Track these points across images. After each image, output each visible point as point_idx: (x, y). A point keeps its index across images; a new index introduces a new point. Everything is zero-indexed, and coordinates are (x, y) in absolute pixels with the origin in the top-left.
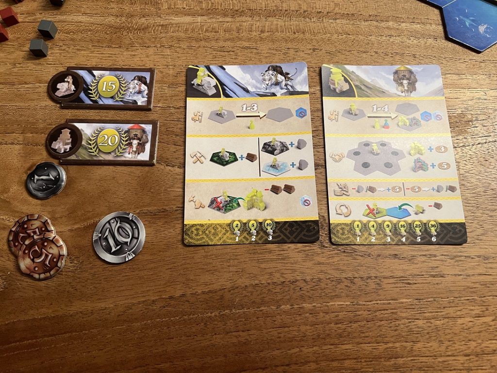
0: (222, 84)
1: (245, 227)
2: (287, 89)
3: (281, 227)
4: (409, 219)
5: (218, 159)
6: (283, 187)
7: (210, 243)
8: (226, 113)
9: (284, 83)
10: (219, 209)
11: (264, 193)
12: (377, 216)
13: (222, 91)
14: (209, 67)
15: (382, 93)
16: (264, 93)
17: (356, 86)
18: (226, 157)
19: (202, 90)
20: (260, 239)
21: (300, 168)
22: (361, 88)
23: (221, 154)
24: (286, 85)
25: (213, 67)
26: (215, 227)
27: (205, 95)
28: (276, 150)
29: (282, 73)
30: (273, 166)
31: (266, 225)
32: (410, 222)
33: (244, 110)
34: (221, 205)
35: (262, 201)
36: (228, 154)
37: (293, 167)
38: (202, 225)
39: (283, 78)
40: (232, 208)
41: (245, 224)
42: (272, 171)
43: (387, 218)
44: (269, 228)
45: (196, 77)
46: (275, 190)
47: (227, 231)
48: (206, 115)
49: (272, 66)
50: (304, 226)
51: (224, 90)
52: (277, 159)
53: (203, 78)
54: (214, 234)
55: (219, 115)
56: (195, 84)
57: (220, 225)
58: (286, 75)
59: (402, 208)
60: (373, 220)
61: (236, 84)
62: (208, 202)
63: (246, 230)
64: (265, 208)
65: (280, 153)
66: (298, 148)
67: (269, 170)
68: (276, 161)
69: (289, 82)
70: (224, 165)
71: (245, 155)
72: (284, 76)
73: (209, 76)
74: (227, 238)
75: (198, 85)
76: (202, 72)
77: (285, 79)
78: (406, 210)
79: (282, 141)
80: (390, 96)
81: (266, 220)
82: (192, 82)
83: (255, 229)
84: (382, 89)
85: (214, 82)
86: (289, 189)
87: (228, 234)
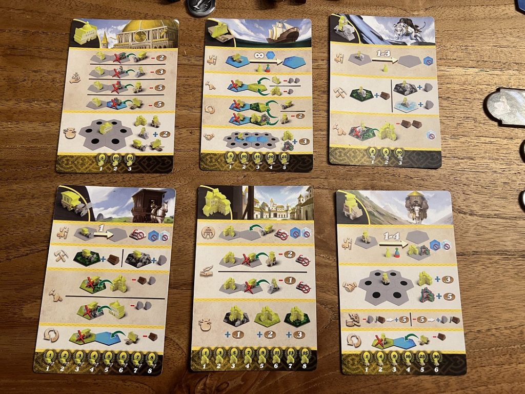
0: (360, 32)
1: (379, 153)
2: (417, 40)
3: (410, 155)
4: (414, 350)
5: (356, 95)
6: (412, 122)
7: (351, 164)
8: (363, 57)
9: (413, 34)
10: (358, 137)
11: (396, 126)
12: (385, 346)
13: (360, 37)
14: (349, 16)
15: (394, 220)
16: (396, 41)
17: (369, 212)
18: (364, 94)
19: (343, 36)
20: (392, 163)
21: (426, 108)
22: (374, 215)
23: (359, 91)
24: (416, 36)
25: (352, 17)
26: (355, 151)
27: (346, 41)
28: (406, 91)
29: (412, 26)
30: (404, 105)
31: (397, 152)
32: (415, 352)
33: (379, 55)
34: (360, 134)
35: (394, 133)
36: (365, 92)
37: (421, 106)
38: (344, 149)
39: (413, 30)
40: (369, 137)
41: (379, 150)
42: (402, 108)
43: (394, 348)
44: (399, 155)
45: (338, 24)
46: (405, 124)
47: (364, 155)
48: (347, 57)
49: (403, 19)
50: (429, 155)
51: (361, 37)
52: (407, 98)
53: (343, 25)
54: (353, 157)
55: (358, 58)
56: (337, 30)
57: (359, 150)
58: (415, 27)
59: (409, 338)
60: (380, 350)
61: (372, 32)
62: (348, 131)
63: (380, 156)
64: (397, 139)
65: (409, 94)
66: (426, 90)
67: (400, 107)
68: (406, 100)
69: (418, 34)
70: (362, 101)
71: (380, 94)
72: (414, 28)
73: (349, 24)
74: (365, 161)
75: (340, 31)
76: (343, 19)
77: (415, 30)
78: (413, 340)
79: (412, 84)
80: (401, 223)
81: (397, 149)
82: (335, 28)
83: (388, 156)
84: (394, 216)
85: (353, 29)
86: (417, 124)
87: (365, 158)
